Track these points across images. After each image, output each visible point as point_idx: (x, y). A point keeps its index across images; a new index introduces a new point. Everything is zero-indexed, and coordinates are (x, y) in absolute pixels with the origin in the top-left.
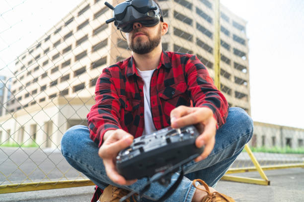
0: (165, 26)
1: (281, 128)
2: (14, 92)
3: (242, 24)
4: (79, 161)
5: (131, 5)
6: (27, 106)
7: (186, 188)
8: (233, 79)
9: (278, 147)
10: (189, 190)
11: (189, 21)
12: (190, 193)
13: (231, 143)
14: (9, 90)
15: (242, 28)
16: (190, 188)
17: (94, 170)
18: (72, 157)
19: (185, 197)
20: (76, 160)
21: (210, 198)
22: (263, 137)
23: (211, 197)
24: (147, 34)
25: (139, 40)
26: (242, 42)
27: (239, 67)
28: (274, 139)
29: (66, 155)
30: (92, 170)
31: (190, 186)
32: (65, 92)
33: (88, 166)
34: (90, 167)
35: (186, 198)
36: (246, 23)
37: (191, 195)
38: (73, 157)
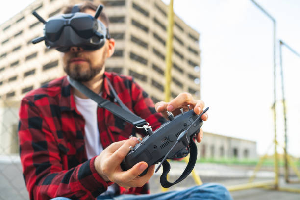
0: (111, 45)
1: (229, 139)
3: (195, 35)
5: (70, 25)
8: (186, 89)
9: (226, 158)
11: (146, 29)
15: (196, 39)
22: (213, 148)
24: (89, 61)
25: (77, 68)
26: (196, 53)
27: (192, 77)
28: (222, 149)
36: (199, 34)
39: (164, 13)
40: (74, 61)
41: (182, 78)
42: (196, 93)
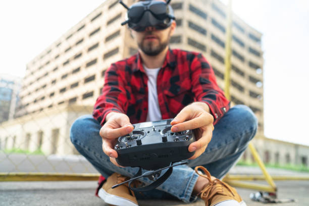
0: (173, 26)
1: (297, 146)
2: (22, 98)
3: (256, 35)
4: (86, 149)
5: (149, 10)
6: (34, 112)
7: (188, 177)
8: (247, 93)
9: (292, 165)
10: (191, 179)
11: (203, 32)
12: (192, 182)
13: (234, 138)
14: (17, 96)
15: (257, 40)
16: (192, 177)
17: (101, 157)
18: (80, 144)
19: (187, 185)
20: (84, 147)
21: (210, 185)
22: (277, 155)
23: (212, 184)
24: (159, 38)
26: (258, 54)
27: (254, 80)
28: (288, 157)
29: (75, 142)
30: (99, 157)
31: (192, 175)
32: (73, 100)
33: (95, 153)
34: (97, 154)
35: (187, 187)
36: (262, 35)
37: (192, 184)
38: (82, 144)
39: (223, 15)
40: (148, 38)
41: (243, 82)
42: (258, 97)
